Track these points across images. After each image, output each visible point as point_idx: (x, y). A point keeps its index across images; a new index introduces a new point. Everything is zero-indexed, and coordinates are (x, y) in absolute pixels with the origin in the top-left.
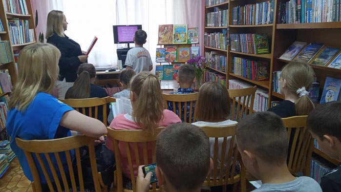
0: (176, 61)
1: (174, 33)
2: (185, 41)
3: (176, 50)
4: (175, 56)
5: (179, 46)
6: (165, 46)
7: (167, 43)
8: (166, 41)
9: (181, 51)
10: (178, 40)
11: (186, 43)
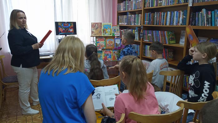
0: (105, 48)
1: (103, 28)
2: (111, 34)
3: (105, 40)
4: (104, 45)
5: (106, 37)
6: (96, 37)
7: (98, 36)
8: (97, 34)
9: (108, 41)
10: (106, 33)
11: (112, 35)
